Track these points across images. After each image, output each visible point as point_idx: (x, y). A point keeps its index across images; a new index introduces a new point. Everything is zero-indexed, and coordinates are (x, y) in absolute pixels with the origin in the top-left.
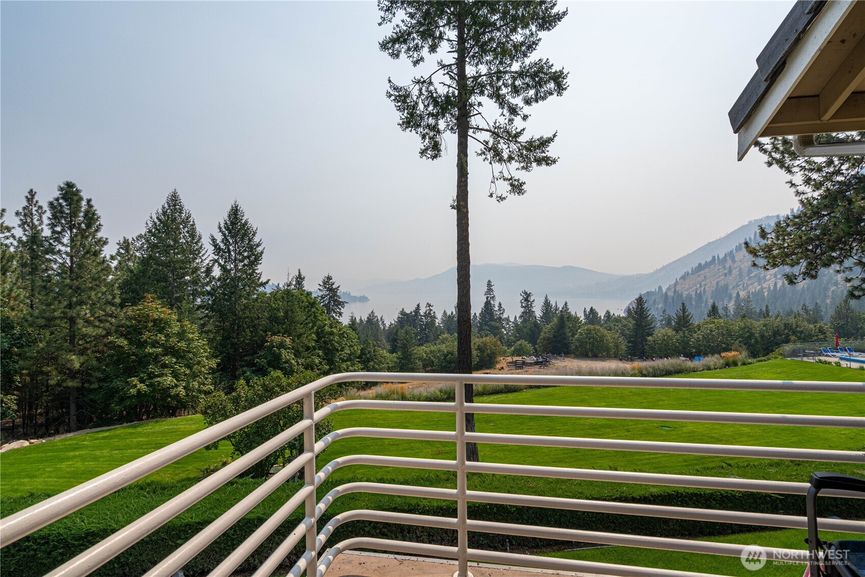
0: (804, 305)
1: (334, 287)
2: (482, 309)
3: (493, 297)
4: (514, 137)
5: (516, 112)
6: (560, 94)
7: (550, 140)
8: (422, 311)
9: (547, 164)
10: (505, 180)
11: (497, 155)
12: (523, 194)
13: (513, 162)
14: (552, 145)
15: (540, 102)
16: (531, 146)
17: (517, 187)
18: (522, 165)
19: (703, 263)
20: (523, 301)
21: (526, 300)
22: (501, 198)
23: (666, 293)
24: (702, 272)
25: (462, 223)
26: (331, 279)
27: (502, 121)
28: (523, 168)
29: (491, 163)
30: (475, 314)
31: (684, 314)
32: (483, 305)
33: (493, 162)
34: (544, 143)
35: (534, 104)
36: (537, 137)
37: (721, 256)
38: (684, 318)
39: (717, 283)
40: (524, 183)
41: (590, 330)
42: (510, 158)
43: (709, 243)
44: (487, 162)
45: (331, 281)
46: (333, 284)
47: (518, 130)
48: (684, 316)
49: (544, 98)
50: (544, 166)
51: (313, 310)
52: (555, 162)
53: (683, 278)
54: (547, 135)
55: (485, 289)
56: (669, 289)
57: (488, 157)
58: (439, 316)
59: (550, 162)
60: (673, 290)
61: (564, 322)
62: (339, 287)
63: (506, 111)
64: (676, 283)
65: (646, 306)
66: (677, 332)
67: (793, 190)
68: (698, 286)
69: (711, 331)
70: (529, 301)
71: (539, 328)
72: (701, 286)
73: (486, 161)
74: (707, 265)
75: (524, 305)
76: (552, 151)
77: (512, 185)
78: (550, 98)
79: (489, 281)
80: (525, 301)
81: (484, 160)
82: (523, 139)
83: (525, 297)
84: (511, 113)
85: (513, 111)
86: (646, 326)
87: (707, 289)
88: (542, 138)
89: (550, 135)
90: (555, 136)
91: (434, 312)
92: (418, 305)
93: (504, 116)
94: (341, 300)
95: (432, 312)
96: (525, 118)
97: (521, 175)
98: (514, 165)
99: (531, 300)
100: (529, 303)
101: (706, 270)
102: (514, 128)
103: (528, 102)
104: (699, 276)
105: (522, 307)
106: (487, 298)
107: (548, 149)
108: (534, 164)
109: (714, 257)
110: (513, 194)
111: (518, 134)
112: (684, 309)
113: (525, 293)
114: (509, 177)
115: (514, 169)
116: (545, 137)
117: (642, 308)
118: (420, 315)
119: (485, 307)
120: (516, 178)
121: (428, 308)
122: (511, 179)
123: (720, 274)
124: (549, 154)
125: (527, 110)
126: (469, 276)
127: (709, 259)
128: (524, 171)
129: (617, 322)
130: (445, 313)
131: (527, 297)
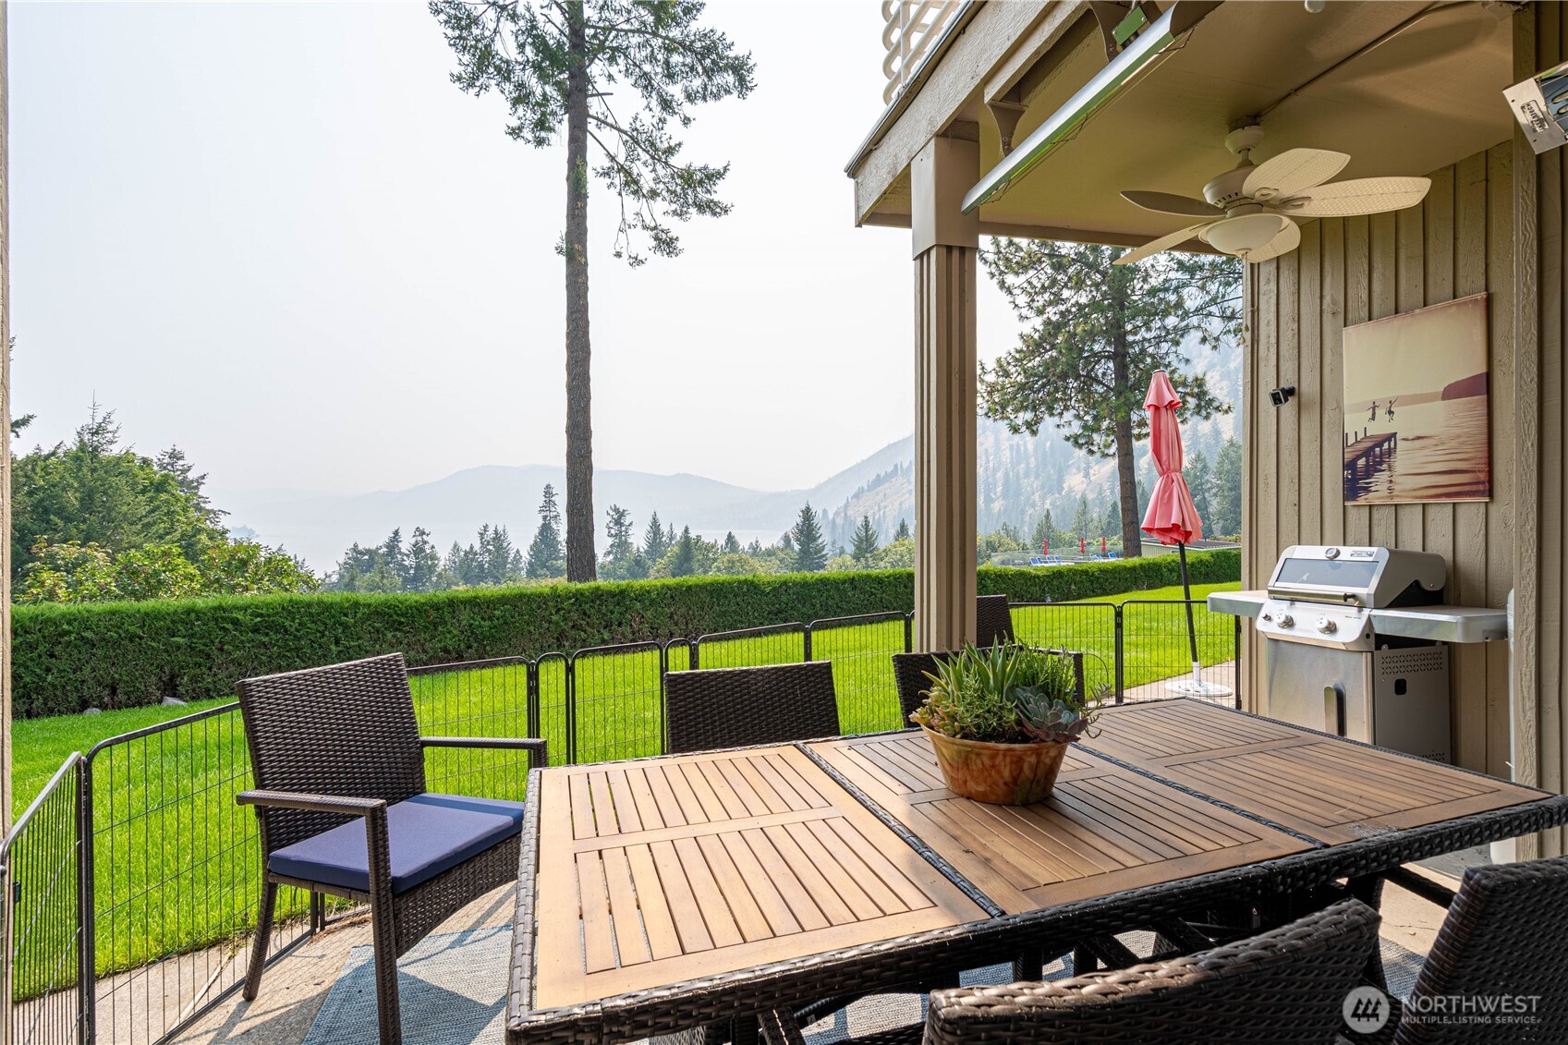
0: (1005, 524)
1: (191, 475)
2: (536, 537)
3: (556, 517)
4: (662, 154)
5: (673, 108)
6: (742, 95)
7: (719, 175)
8: (405, 545)
9: (714, 214)
10: (645, 227)
11: (632, 183)
12: (677, 255)
13: (659, 199)
14: (720, 182)
15: (711, 102)
16: (688, 179)
17: (666, 244)
18: (674, 206)
19: (882, 474)
20: (611, 525)
21: (618, 522)
22: (636, 261)
23: (834, 520)
24: (882, 488)
25: (576, 282)
26: (182, 458)
27: (647, 120)
28: (675, 212)
29: (620, 194)
30: (518, 552)
31: (867, 532)
32: (536, 531)
33: (623, 193)
34: (712, 176)
35: (699, 102)
36: (697, 164)
37: (905, 466)
38: (867, 540)
39: (901, 504)
40: (677, 239)
41: (733, 562)
42: (654, 194)
43: (889, 446)
44: (614, 191)
45: (181, 462)
46: (189, 468)
47: (672, 144)
48: (866, 536)
49: (717, 97)
50: (708, 217)
51: (164, 496)
52: (726, 211)
53: (856, 496)
54: (715, 165)
55: (541, 500)
56: (837, 514)
57: (617, 181)
58: (444, 555)
59: (718, 210)
60: (843, 515)
61: (690, 550)
62: (203, 477)
63: (654, 103)
64: (846, 506)
65: (815, 521)
66: (858, 560)
67: (1016, 312)
68: (876, 508)
69: (902, 556)
70: (621, 525)
71: (643, 567)
72: (879, 510)
73: (612, 188)
74: (889, 476)
75: (613, 532)
76: (721, 192)
77: (657, 238)
78: (726, 99)
79: (548, 487)
80: (616, 524)
81: (609, 187)
82: (678, 161)
83: (616, 517)
84: (664, 109)
85: (666, 104)
86: (816, 554)
87: (887, 513)
88: (706, 168)
89: (720, 167)
90: (726, 169)
91: (433, 547)
92: (396, 533)
93: (651, 110)
94: (208, 507)
95: (427, 546)
96: (686, 121)
97: (673, 226)
98: (660, 206)
99: (627, 523)
100: (623, 529)
101: (886, 485)
102: (668, 136)
103: (690, 97)
104: (877, 494)
105: (610, 535)
106: (545, 518)
107: (715, 188)
108: (693, 210)
109: (896, 466)
110: (659, 253)
111: (670, 151)
112: (866, 526)
113: (616, 510)
114: (653, 225)
115: (660, 211)
116: (711, 167)
117: (810, 525)
118: (400, 553)
119: (541, 533)
120: (664, 227)
121: (420, 538)
122: (655, 228)
123: (904, 491)
124: (715, 197)
125: (688, 109)
126: (588, 379)
127: (890, 469)
128: (677, 218)
129: (769, 556)
130: (456, 548)
131: (620, 518)
